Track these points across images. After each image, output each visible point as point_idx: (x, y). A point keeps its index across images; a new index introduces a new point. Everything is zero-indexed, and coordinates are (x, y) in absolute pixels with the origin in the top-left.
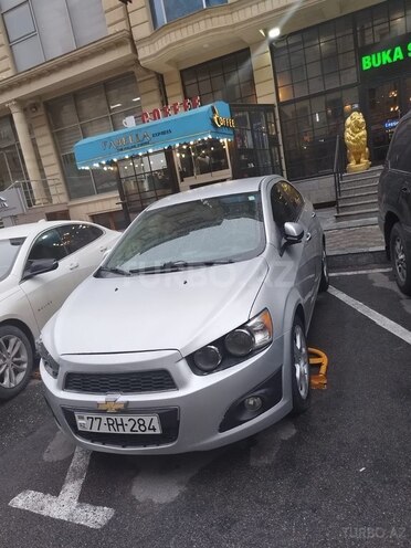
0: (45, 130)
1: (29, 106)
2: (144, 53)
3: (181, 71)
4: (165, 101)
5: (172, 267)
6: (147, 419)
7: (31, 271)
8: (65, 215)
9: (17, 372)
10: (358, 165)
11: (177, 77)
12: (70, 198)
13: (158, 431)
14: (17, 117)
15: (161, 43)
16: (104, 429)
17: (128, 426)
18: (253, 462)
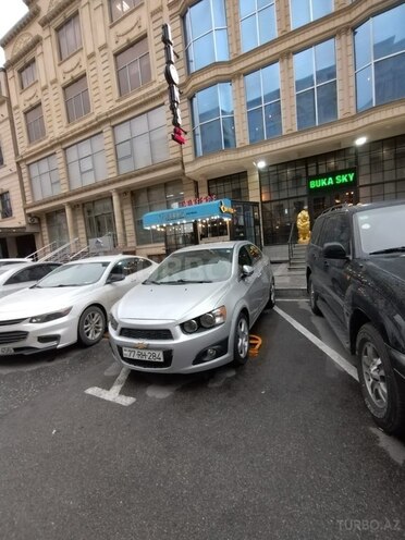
0: (129, 206)
1: (122, 193)
2: (188, 169)
3: (208, 181)
4: (197, 195)
5: (182, 282)
6: (157, 353)
7: (111, 280)
8: (134, 253)
9: (96, 332)
10: (304, 241)
11: (206, 183)
12: (138, 244)
13: (162, 360)
14: (115, 198)
15: (199, 165)
16: (136, 357)
17: (148, 356)
18: (210, 385)
